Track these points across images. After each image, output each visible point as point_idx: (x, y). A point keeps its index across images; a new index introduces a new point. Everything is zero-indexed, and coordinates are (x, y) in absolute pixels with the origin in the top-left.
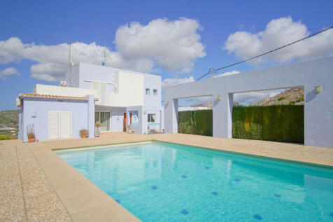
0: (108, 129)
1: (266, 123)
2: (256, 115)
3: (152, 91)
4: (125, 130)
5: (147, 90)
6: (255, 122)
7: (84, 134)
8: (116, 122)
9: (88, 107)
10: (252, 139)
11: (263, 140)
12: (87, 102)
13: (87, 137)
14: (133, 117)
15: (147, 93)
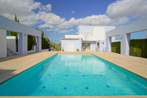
0: (90, 49)
1: (143, 48)
2: (139, 44)
6: (139, 48)
7: (78, 50)
8: (93, 47)
9: (79, 41)
10: (137, 56)
11: (142, 57)
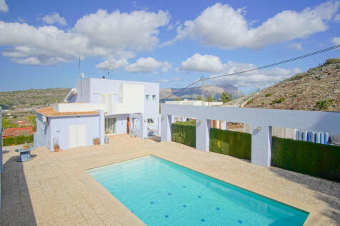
0: (114, 132)
2: (225, 138)
3: (151, 97)
4: (128, 131)
5: (147, 96)
6: (224, 141)
7: (96, 142)
8: (121, 126)
9: (100, 120)
11: (229, 155)
12: (98, 115)
13: (99, 144)
14: (135, 120)
15: (147, 99)
